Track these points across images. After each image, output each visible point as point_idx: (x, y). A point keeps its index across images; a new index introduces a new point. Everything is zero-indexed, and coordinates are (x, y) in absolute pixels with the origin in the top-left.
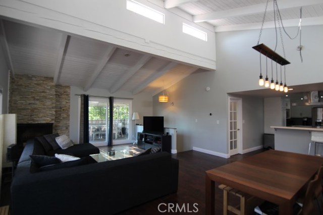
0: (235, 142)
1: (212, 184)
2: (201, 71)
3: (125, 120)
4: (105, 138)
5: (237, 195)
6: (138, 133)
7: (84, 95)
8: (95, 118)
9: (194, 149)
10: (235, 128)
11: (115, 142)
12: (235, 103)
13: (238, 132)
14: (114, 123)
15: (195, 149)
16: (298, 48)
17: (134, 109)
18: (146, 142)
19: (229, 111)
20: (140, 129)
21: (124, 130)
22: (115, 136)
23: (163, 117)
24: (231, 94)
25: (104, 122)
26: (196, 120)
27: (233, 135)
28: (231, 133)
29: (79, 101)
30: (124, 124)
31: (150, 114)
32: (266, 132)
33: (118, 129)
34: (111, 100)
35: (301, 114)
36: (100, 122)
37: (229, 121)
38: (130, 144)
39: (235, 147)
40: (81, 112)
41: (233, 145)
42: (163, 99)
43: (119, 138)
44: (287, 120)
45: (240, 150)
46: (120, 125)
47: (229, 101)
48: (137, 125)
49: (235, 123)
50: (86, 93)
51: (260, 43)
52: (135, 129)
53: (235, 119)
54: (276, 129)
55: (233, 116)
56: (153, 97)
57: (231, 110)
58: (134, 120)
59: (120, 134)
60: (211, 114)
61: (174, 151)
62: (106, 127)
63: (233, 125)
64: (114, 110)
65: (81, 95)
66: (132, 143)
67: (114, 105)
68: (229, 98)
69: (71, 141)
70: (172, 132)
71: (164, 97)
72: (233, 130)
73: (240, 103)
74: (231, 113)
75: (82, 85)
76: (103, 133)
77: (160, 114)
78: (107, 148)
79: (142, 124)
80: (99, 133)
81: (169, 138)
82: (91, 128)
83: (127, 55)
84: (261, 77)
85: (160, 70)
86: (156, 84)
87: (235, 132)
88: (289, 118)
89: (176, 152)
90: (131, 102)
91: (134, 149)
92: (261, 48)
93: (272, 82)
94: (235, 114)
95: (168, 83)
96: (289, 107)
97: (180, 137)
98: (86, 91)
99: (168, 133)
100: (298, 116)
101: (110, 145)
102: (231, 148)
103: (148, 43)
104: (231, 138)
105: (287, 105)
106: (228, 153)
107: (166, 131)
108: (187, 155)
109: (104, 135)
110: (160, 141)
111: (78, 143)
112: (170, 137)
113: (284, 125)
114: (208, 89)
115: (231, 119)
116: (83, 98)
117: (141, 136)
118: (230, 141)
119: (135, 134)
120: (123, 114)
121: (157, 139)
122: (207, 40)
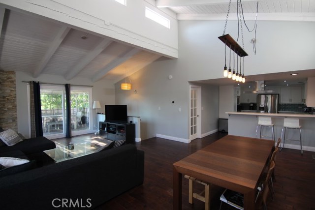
0: (195, 127)
1: (179, 176)
2: (164, 58)
3: (84, 109)
4: (62, 129)
5: (202, 183)
6: (100, 123)
7: (34, 82)
8: (49, 107)
9: (157, 136)
10: (195, 115)
11: (74, 133)
12: (195, 91)
13: (197, 118)
14: (72, 112)
15: (159, 135)
16: (252, 40)
17: (94, 97)
18: (109, 131)
19: (190, 99)
20: (102, 118)
21: (84, 120)
22: (74, 126)
23: (126, 106)
24: (192, 83)
25: (60, 111)
26: (159, 108)
27: (193, 121)
28: (192, 119)
29: (28, 88)
30: (84, 112)
31: (112, 103)
32: (220, 117)
33: (77, 118)
34: (68, 88)
35: (248, 100)
36: (56, 112)
37: (190, 108)
38: (92, 134)
39: (195, 132)
40: (31, 101)
41: (193, 130)
42: (125, 87)
43: (78, 128)
44: (238, 105)
45: (199, 135)
46: (80, 114)
47: (190, 89)
48: (98, 113)
49: (195, 110)
50: (37, 80)
51: (225, 34)
52: (96, 119)
53: (195, 106)
54: (229, 115)
55: (194, 103)
56: (115, 84)
57: (192, 98)
58: (95, 109)
59: (80, 124)
60: (173, 102)
61: (138, 139)
62: (63, 118)
63: (194, 112)
64: (72, 98)
65: (30, 83)
66: (94, 133)
67: (72, 92)
68: (190, 86)
69: (20, 135)
70: (135, 121)
71: (127, 85)
72: (193, 117)
73: (199, 91)
74: (192, 100)
75: (31, 70)
76: (60, 123)
77: (123, 103)
78: (65, 141)
79: (104, 112)
80: (55, 124)
81: (132, 126)
82: (45, 119)
83: (84, 38)
84: (225, 68)
85: (121, 56)
86: (118, 71)
87: (195, 118)
88: (239, 104)
89: (140, 141)
90: (90, 89)
91: (96, 139)
92: (226, 39)
93: (234, 73)
94: (195, 101)
95: (130, 70)
96: (239, 94)
97: (144, 125)
98: (36, 77)
99: (131, 122)
100: (246, 102)
101: (69, 136)
102: (192, 134)
103: (108, 26)
104: (192, 124)
105: (238, 93)
106: (189, 138)
107: (130, 119)
108: (151, 142)
109: (61, 126)
110: (123, 130)
111: (30, 137)
112: (134, 125)
113: (235, 111)
114: (171, 77)
115: (192, 107)
116: (32, 85)
117: (103, 125)
118: (190, 126)
119: (97, 123)
120: (82, 102)
121: (120, 128)
122: (169, 28)
